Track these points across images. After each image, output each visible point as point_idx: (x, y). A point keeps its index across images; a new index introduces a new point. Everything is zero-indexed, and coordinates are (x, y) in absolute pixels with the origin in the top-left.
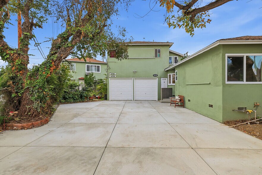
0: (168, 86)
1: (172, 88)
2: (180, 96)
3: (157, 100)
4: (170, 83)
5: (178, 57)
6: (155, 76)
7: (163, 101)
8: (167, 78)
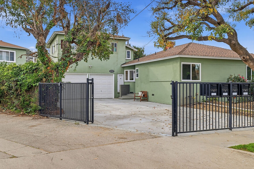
0: (124, 82)
1: (129, 85)
2: (143, 92)
3: (113, 97)
4: (127, 79)
5: (130, 51)
6: (112, 71)
7: (122, 98)
8: (124, 74)
